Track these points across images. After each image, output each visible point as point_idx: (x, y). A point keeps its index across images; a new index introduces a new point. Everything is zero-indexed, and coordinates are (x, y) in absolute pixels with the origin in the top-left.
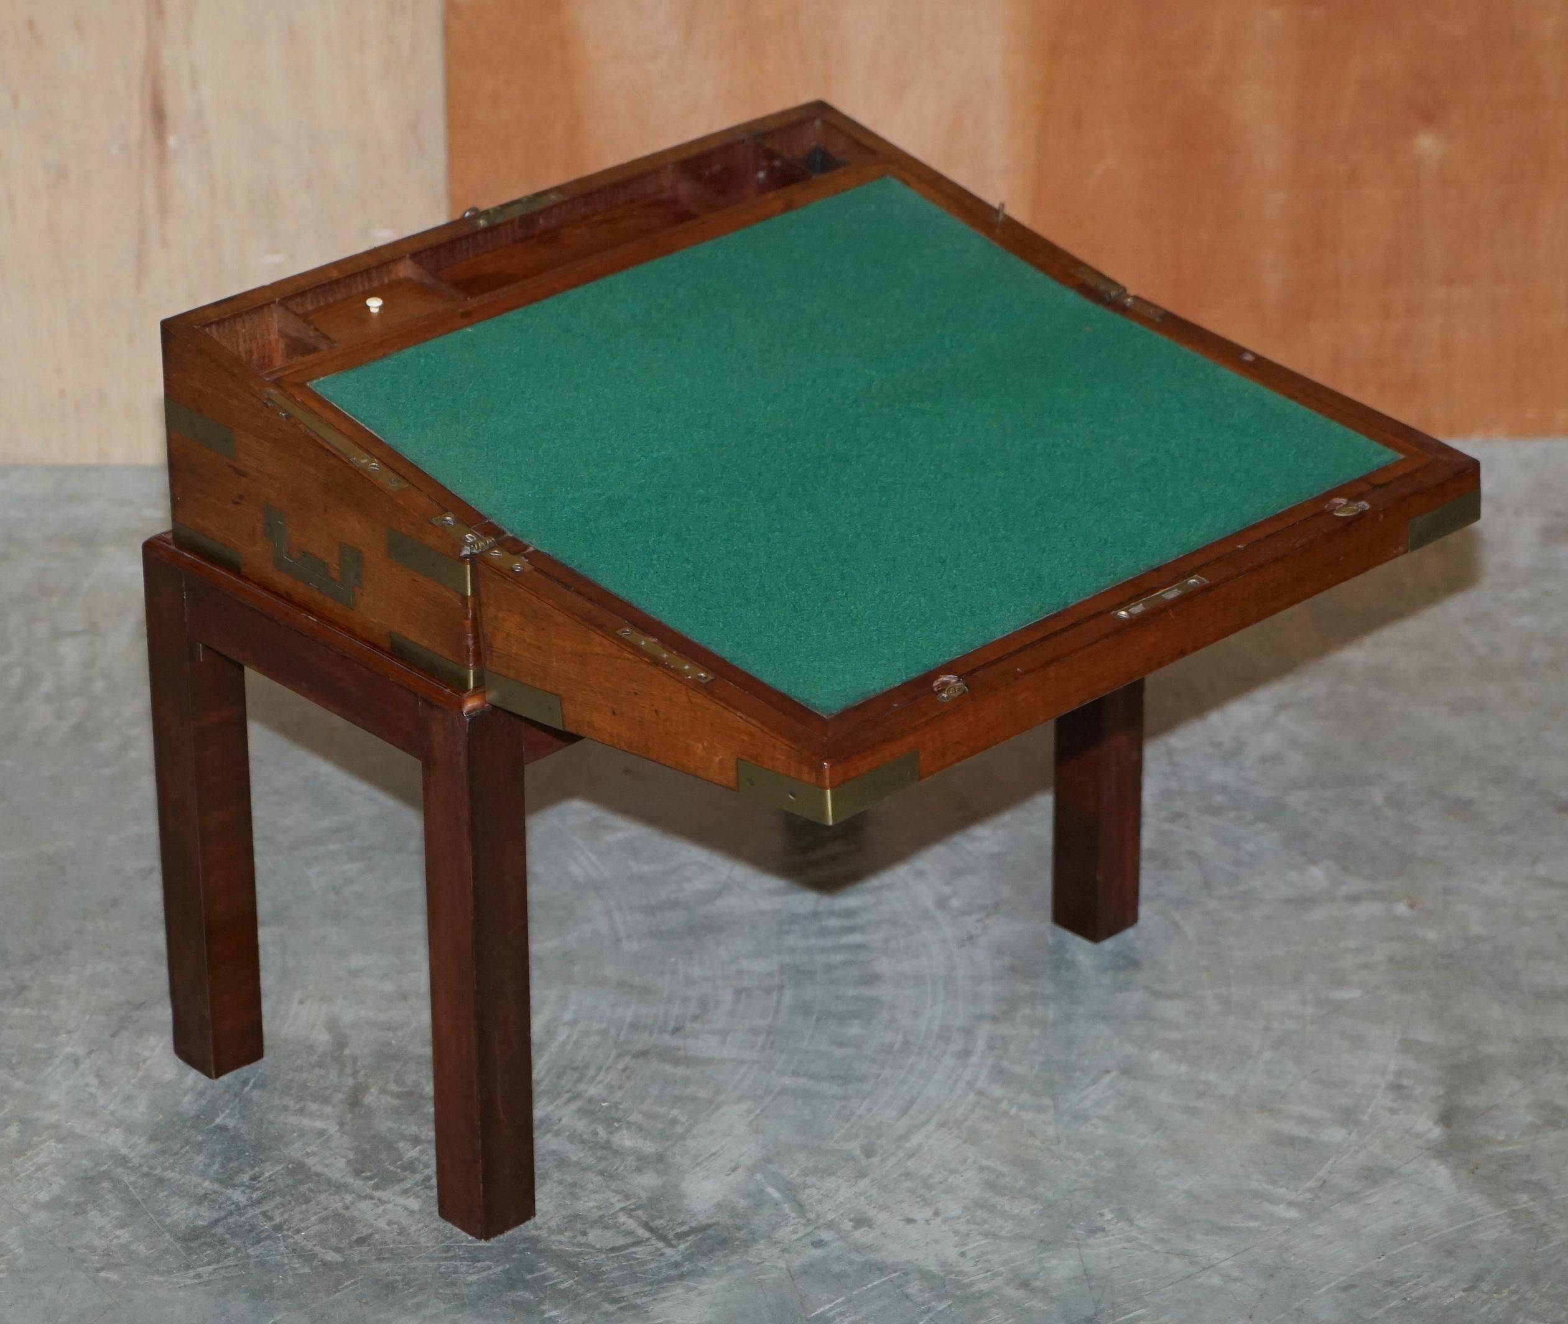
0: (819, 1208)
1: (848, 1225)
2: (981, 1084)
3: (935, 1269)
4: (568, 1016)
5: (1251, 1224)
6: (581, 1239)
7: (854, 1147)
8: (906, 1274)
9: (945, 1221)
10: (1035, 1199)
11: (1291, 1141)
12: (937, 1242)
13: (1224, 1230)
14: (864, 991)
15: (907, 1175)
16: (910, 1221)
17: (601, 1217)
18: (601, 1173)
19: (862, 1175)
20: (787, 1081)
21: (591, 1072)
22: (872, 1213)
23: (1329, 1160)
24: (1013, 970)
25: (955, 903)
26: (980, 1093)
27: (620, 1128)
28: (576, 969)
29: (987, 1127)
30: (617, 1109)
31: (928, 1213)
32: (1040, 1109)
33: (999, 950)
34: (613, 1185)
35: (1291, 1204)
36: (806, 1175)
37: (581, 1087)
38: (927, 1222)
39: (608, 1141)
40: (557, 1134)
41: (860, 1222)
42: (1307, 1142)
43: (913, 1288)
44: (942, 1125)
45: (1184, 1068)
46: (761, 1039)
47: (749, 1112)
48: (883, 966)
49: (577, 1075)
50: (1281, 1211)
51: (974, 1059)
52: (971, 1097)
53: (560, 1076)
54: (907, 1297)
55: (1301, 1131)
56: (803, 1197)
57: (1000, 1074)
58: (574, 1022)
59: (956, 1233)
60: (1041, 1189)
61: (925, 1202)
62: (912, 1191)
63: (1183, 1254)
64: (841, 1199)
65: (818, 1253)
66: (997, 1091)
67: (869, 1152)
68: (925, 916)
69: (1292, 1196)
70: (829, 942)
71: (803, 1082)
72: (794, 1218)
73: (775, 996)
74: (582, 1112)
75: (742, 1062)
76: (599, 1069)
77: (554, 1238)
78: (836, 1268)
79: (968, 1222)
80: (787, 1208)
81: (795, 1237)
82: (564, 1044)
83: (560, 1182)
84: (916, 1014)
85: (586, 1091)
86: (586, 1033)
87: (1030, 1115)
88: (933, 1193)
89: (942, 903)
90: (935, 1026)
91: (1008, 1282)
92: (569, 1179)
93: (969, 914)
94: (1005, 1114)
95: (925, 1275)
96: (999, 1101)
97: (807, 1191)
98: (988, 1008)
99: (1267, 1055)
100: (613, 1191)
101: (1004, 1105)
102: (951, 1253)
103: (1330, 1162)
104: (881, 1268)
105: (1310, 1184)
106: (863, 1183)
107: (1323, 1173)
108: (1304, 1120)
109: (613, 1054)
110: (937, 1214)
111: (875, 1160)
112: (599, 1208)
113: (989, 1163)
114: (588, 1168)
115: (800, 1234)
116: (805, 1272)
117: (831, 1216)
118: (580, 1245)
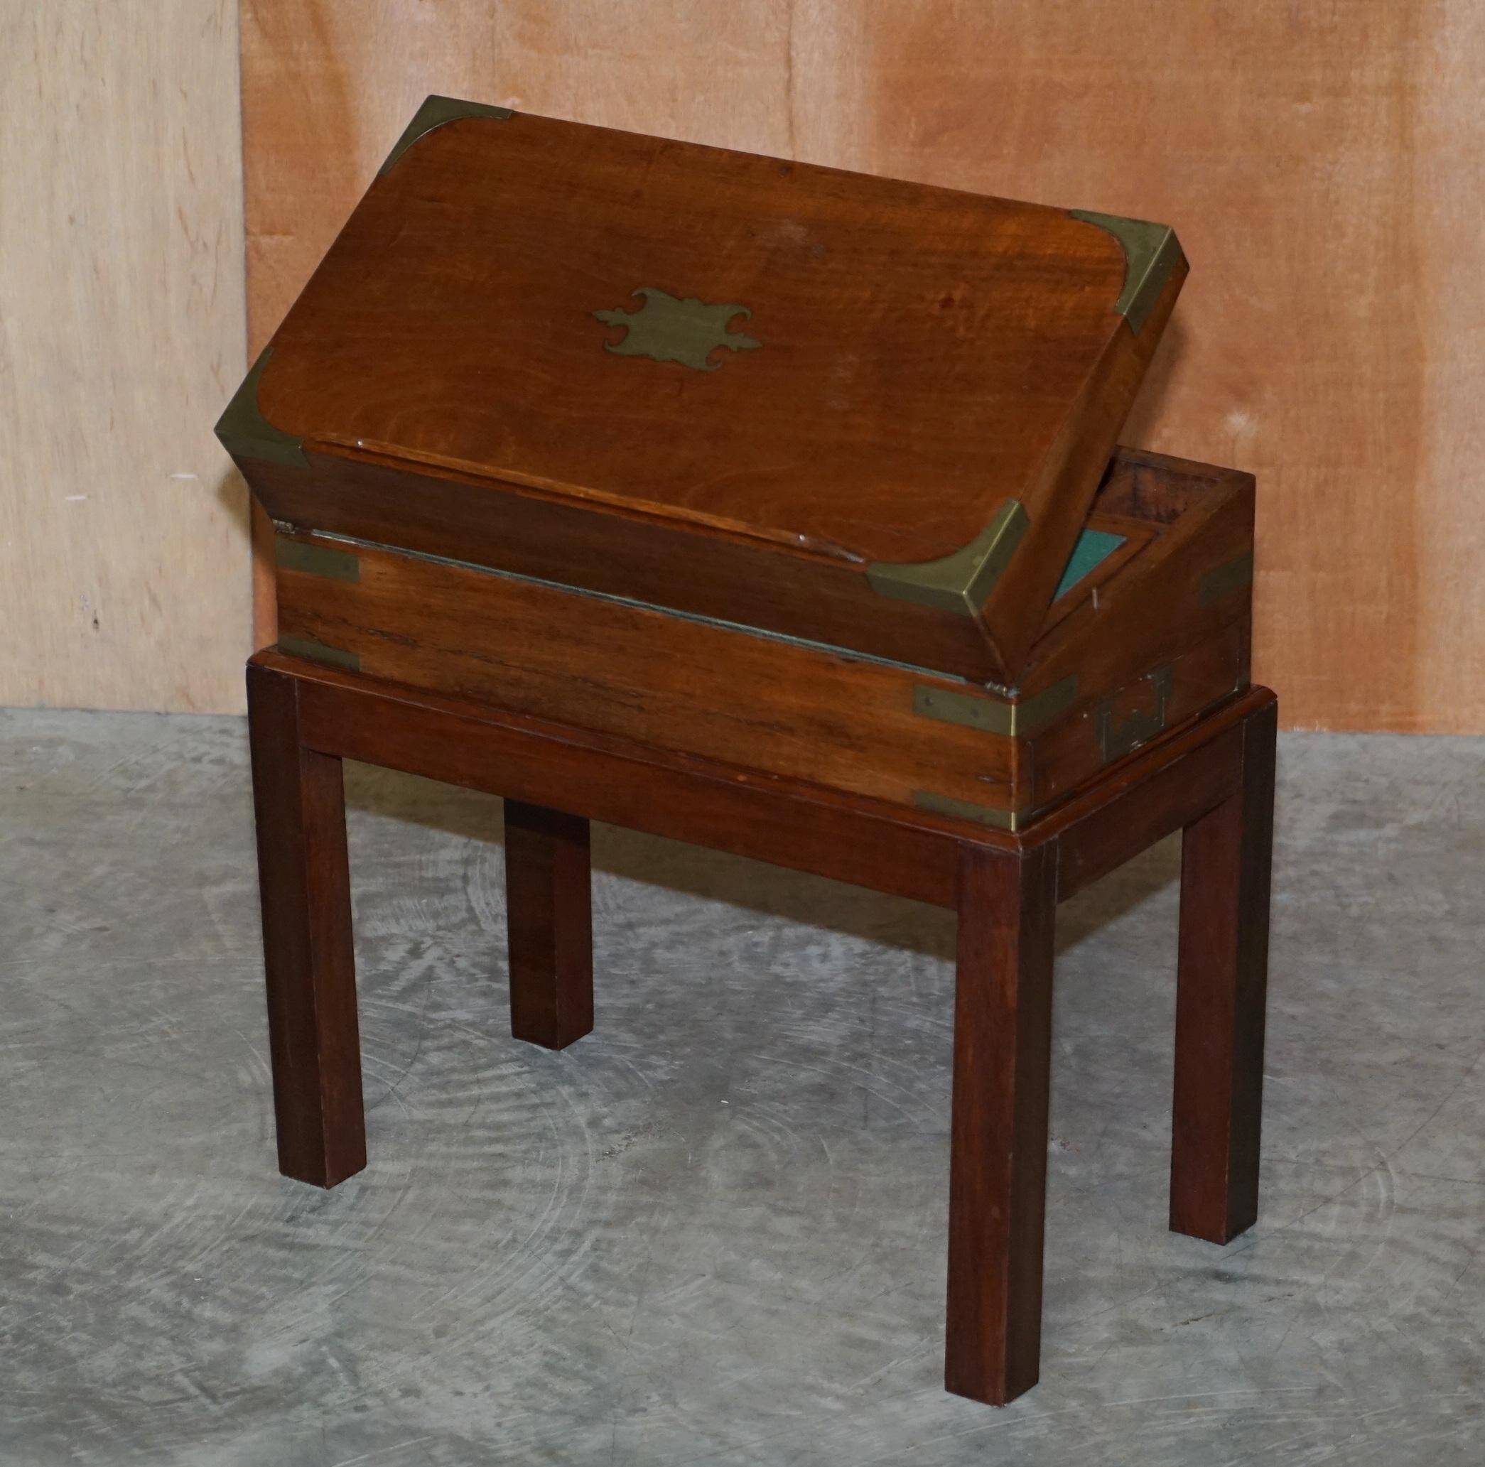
0: (374, 1378)
1: (395, 1394)
2: (574, 1279)
3: (467, 1436)
4: (190, 1202)
5: (793, 1413)
6: (132, 1393)
7: (428, 1328)
8: (435, 1438)
9: (491, 1396)
10: (587, 1380)
11: (861, 1343)
12: (477, 1412)
13: (763, 1416)
14: (489, 1194)
15: (470, 1354)
16: (459, 1393)
17: (158, 1376)
18: (172, 1338)
19: (426, 1352)
20: (383, 1268)
21: (196, 1251)
22: (424, 1384)
23: (891, 1361)
24: (643, 1182)
25: (607, 1122)
26: (570, 1288)
27: (205, 1301)
28: (213, 1162)
29: (564, 1317)
30: (208, 1283)
31: (479, 1387)
32: (621, 1304)
33: (636, 1164)
34: (180, 1349)
35: (838, 1397)
36: (371, 1349)
37: (180, 1263)
38: (475, 1395)
39: (189, 1312)
40: (142, 1303)
41: (407, 1393)
42: (875, 1346)
43: (439, 1452)
44: (519, 1313)
45: (779, 1276)
46: (371, 1232)
47: (337, 1292)
48: (516, 1173)
49: (180, 1253)
50: (829, 1403)
51: (574, 1258)
52: (559, 1291)
53: (162, 1254)
54: (431, 1457)
55: (873, 1335)
56: (361, 1368)
57: (595, 1272)
58: (196, 1207)
59: (500, 1405)
60: (597, 1373)
61: (480, 1377)
62: (471, 1369)
63: (715, 1435)
64: (399, 1371)
65: (357, 1416)
66: (588, 1286)
67: (439, 1333)
68: (575, 1132)
69: (842, 1390)
70: (471, 1150)
71: (399, 1269)
72: (345, 1386)
73: (399, 1194)
74: (173, 1285)
75: (346, 1250)
76: (204, 1249)
77: (107, 1390)
78: (369, 1429)
79: (515, 1397)
80: (342, 1377)
81: (339, 1402)
82: (177, 1226)
83: (129, 1344)
84: (532, 1216)
85: (184, 1267)
86: (204, 1217)
87: (611, 1308)
88: (490, 1370)
89: (594, 1122)
90: (547, 1228)
91: (534, 1450)
92: (139, 1342)
93: (617, 1132)
94: (587, 1306)
95: (455, 1440)
96: (586, 1295)
97: (368, 1363)
98: (604, 1215)
99: (867, 1268)
100: (178, 1354)
101: (589, 1299)
102: (488, 1423)
103: (893, 1363)
104: (412, 1432)
105: (867, 1381)
106: (425, 1360)
107: (882, 1372)
108: (883, 1326)
109: (222, 1236)
110: (487, 1388)
111: (443, 1340)
112: (159, 1367)
113: (554, 1348)
114: (162, 1333)
115: (345, 1400)
116: (340, 1431)
117: (382, 1386)
118: (128, 1398)
